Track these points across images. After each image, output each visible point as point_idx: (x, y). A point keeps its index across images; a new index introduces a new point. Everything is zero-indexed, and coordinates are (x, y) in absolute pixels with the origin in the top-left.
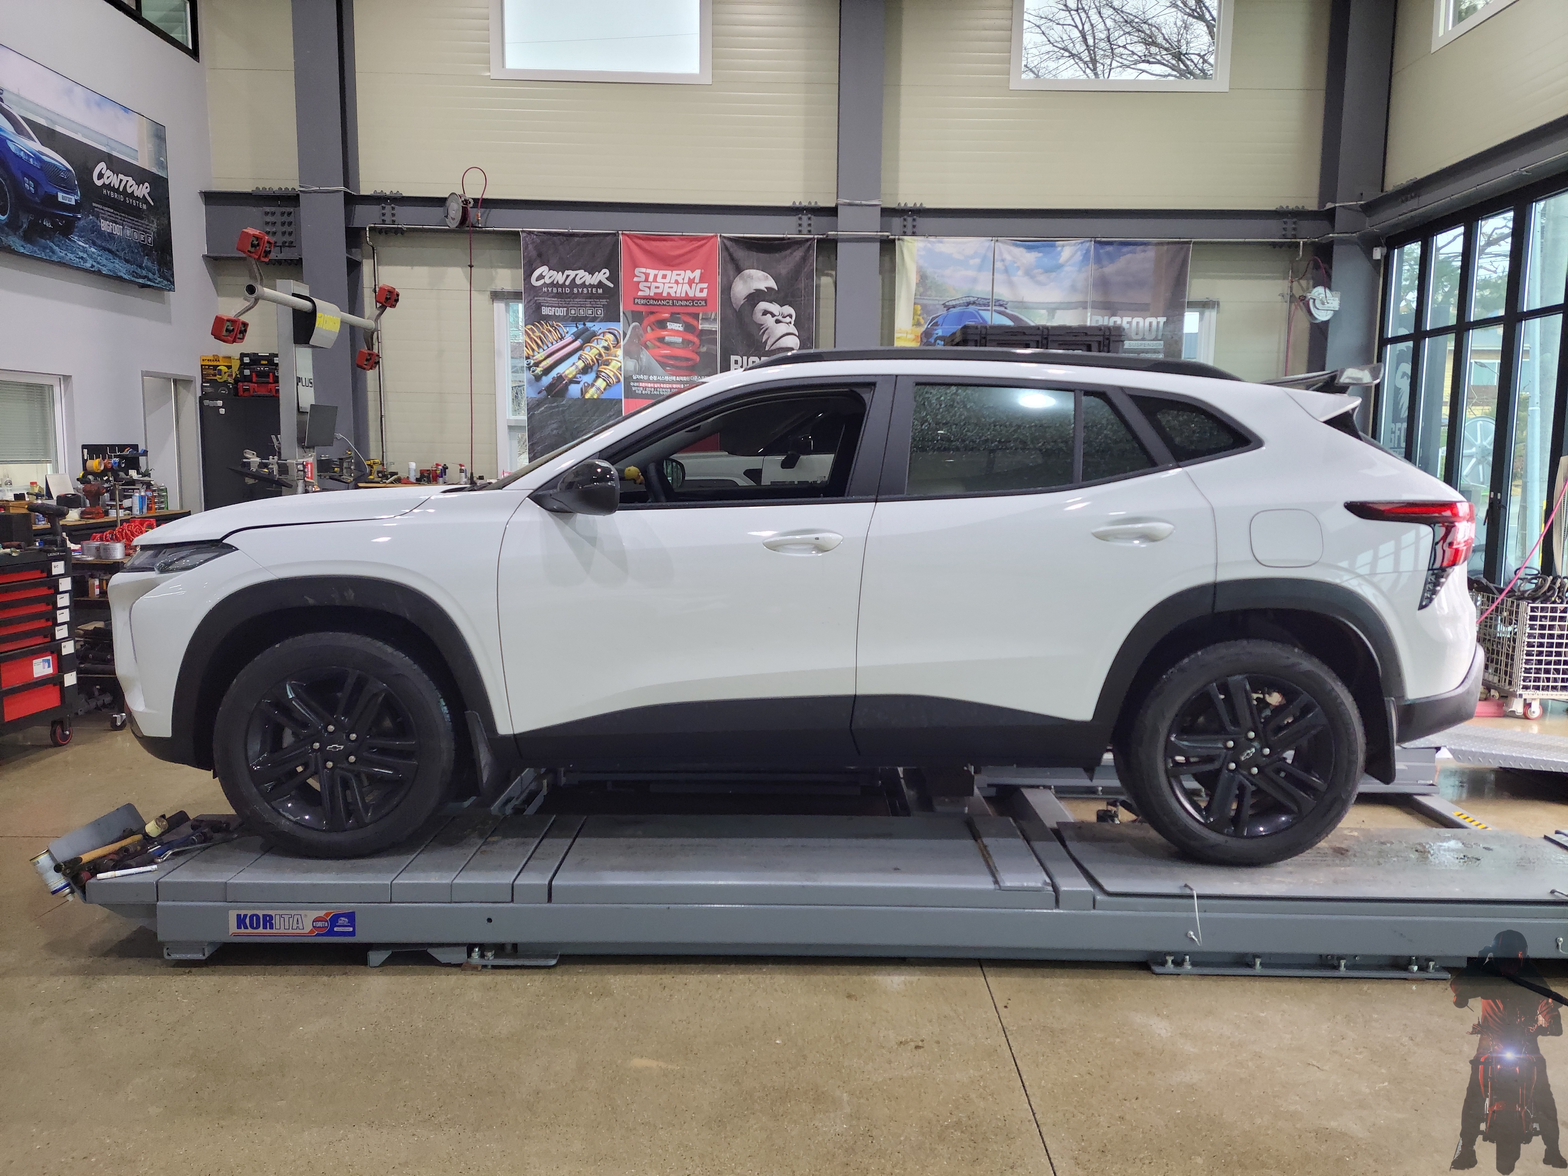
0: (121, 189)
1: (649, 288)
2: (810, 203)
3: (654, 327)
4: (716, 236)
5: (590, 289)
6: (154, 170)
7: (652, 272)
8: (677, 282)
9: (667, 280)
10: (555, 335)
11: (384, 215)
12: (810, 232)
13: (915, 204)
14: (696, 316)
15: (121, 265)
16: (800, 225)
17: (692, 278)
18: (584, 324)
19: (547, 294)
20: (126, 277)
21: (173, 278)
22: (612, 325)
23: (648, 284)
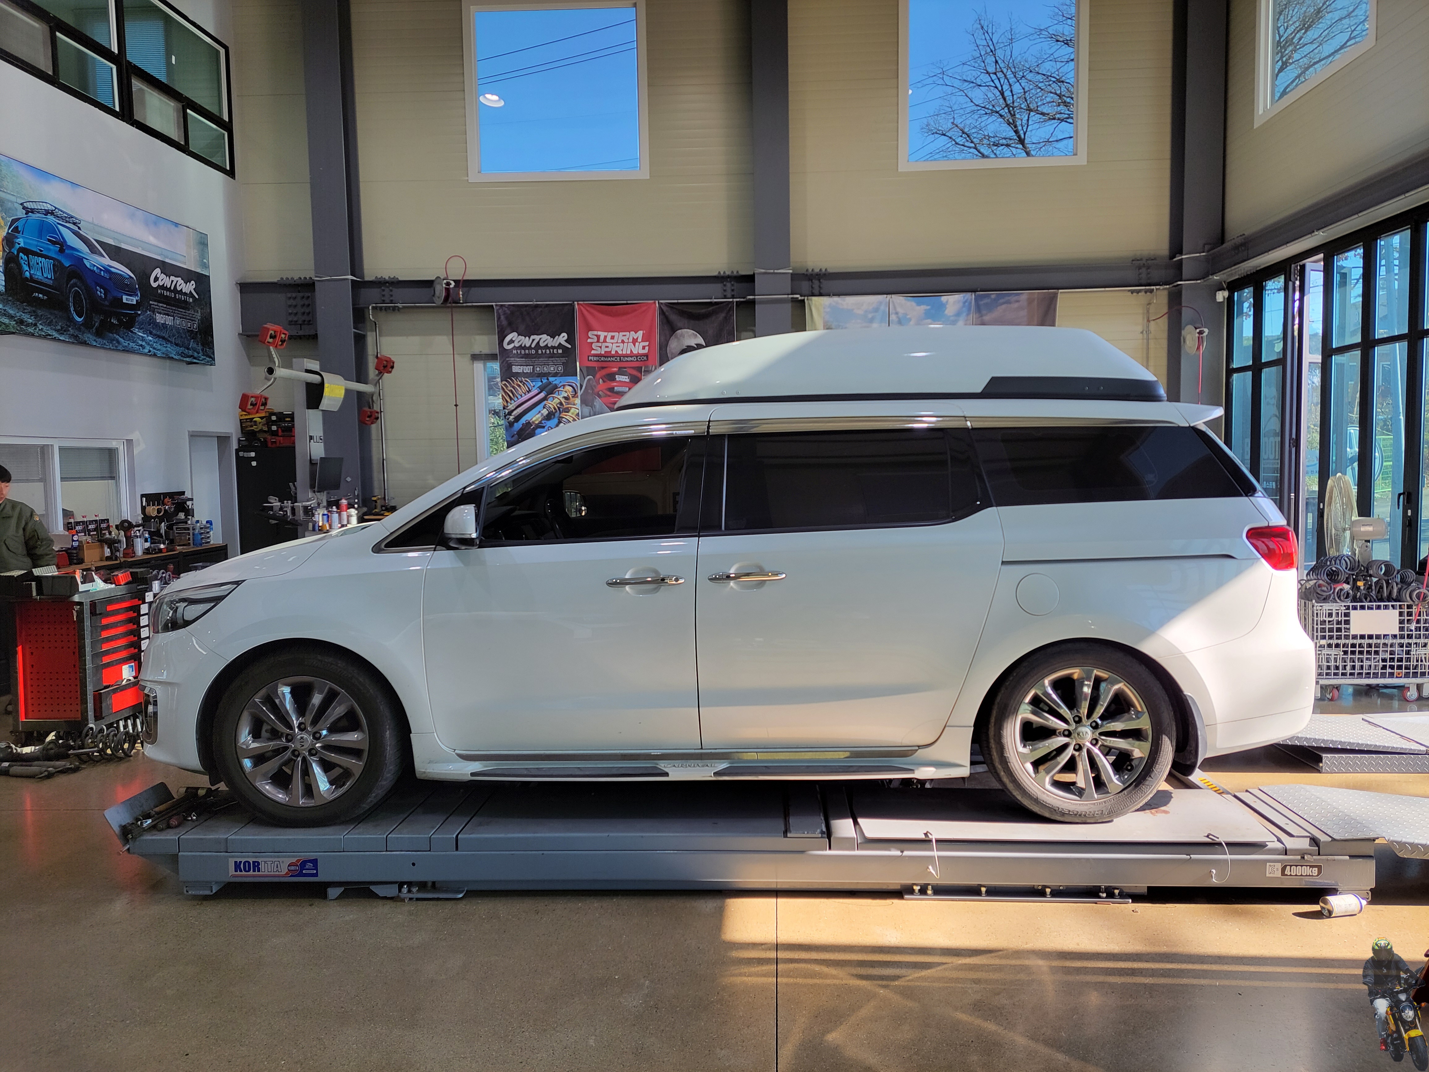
0: (172, 288)
1: (601, 347)
2: (732, 272)
3: (605, 380)
4: (655, 303)
5: (552, 350)
6: (199, 270)
7: (602, 334)
8: (623, 342)
9: (615, 341)
10: (525, 389)
11: (384, 296)
12: (733, 297)
13: (821, 270)
14: (639, 369)
15: (172, 348)
16: (725, 291)
17: (635, 338)
18: (548, 379)
19: (517, 355)
20: (176, 357)
21: (214, 355)
22: (570, 379)
23: (600, 344)
